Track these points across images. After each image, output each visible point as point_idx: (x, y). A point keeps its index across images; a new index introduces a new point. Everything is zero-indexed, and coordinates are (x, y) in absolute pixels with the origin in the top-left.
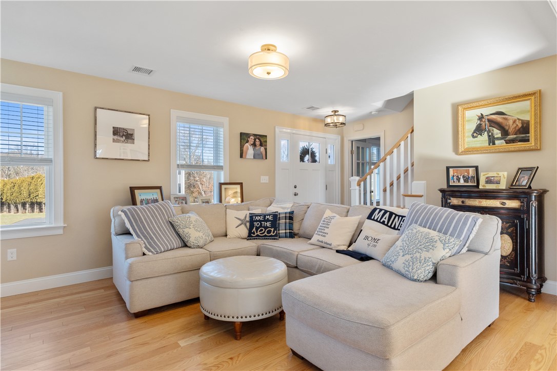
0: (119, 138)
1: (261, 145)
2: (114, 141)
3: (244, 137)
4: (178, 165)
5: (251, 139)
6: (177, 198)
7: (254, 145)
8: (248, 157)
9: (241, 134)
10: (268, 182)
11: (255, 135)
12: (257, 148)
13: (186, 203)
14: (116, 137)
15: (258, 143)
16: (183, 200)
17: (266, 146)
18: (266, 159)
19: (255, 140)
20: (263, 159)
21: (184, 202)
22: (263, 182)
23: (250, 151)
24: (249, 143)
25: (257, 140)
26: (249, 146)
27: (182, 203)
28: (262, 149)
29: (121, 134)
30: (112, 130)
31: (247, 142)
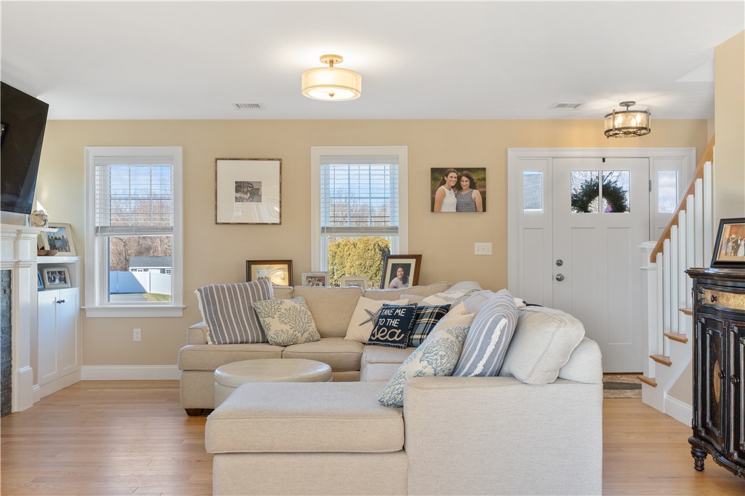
0: (242, 195)
1: (473, 186)
2: (237, 200)
3: (438, 175)
4: (323, 228)
5: (452, 178)
6: (311, 277)
7: (458, 187)
8: (444, 209)
9: (434, 171)
10: (490, 253)
11: (458, 170)
12: (463, 193)
13: (324, 285)
14: (239, 195)
15: (465, 182)
16: (319, 280)
17: (484, 186)
18: (484, 210)
19: (459, 178)
20: (476, 210)
21: (321, 284)
22: (481, 253)
23: (449, 199)
24: (446, 185)
25: (464, 178)
26: (447, 191)
27: (318, 285)
28: (476, 194)
29: (245, 190)
30: (234, 185)
31: (444, 183)
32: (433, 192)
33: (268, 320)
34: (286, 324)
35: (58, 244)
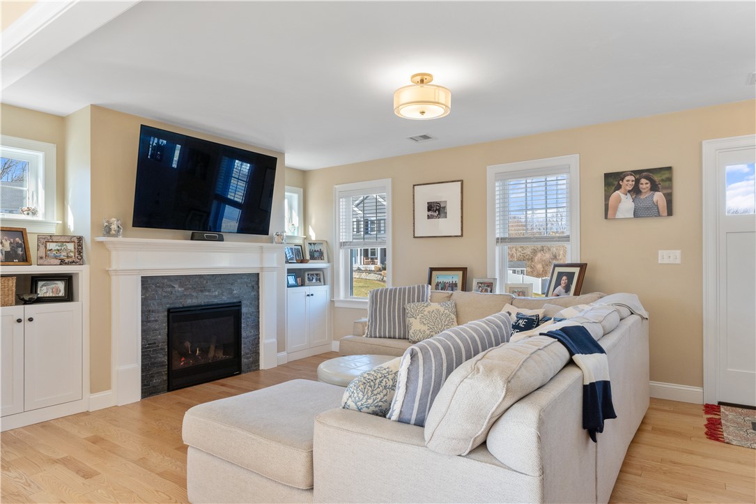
0: (433, 213)
1: (654, 188)
2: (429, 217)
3: (613, 181)
4: (498, 239)
5: (628, 183)
7: (636, 191)
8: (619, 215)
9: (607, 176)
10: (678, 261)
11: (635, 172)
12: (642, 197)
14: (430, 213)
17: (671, 187)
19: (637, 182)
20: (659, 215)
22: (666, 261)
23: (625, 204)
24: (622, 190)
25: (643, 181)
26: (623, 196)
28: (659, 197)
29: (435, 209)
30: (427, 205)
31: (619, 187)
32: (607, 198)
33: (412, 320)
34: (425, 324)
35: (316, 255)
